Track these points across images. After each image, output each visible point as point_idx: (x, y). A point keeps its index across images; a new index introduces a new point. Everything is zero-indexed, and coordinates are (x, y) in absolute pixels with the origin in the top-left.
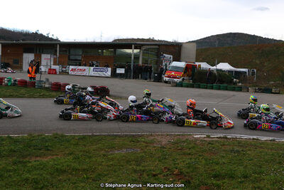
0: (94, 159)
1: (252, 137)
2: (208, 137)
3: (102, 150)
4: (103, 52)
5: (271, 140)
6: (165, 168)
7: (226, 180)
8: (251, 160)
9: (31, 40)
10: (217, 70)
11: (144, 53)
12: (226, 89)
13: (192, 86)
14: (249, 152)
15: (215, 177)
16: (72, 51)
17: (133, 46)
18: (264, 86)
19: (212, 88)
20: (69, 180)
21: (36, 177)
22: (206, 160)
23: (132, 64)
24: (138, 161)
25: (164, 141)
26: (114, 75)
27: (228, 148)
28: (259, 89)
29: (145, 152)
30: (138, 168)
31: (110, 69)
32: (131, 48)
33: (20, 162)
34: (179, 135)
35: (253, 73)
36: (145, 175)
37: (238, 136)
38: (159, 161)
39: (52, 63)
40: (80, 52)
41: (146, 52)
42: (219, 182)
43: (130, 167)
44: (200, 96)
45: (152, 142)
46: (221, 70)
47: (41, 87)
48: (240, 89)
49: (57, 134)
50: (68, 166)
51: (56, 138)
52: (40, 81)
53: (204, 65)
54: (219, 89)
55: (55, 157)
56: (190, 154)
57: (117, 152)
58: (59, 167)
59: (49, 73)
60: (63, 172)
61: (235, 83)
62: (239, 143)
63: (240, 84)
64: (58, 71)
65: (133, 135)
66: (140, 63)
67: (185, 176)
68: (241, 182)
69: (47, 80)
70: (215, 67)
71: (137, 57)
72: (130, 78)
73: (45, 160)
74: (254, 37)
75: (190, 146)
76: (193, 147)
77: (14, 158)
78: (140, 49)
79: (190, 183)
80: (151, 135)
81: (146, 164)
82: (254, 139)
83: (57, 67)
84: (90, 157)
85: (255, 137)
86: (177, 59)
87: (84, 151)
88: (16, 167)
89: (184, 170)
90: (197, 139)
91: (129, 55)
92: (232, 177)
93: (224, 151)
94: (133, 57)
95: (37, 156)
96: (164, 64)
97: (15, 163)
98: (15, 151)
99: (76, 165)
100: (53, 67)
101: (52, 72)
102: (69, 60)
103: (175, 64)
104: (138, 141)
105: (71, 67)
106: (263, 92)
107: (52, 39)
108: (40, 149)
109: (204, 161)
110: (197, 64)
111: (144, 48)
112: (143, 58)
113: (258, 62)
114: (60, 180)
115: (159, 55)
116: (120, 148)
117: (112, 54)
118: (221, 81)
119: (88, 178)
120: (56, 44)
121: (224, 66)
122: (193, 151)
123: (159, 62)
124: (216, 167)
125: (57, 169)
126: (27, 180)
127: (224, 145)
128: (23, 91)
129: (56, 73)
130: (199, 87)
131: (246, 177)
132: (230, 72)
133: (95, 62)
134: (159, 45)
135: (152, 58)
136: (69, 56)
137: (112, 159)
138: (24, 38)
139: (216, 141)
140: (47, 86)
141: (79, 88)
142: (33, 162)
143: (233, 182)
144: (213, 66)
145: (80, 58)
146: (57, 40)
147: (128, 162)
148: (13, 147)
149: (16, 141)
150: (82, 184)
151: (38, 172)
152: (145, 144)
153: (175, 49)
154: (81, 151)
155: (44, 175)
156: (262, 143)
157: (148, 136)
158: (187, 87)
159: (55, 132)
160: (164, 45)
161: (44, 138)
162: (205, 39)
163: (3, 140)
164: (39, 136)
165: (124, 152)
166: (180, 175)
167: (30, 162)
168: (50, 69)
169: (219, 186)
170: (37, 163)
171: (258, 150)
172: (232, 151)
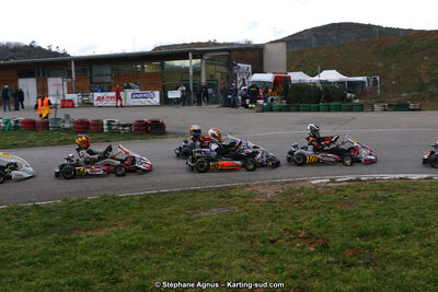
0: (175, 227)
1: (398, 176)
2: (333, 181)
3: (181, 212)
4: (143, 68)
5: (426, 179)
6: (285, 230)
7: (378, 239)
8: (408, 208)
9: (24, 57)
10: (322, 82)
11: (207, 64)
12: (339, 109)
13: (287, 109)
14: (400, 198)
15: (361, 235)
16: (96, 70)
17: (190, 55)
18: (395, 101)
19: (318, 110)
20: (148, 259)
21: (98, 258)
22: (341, 214)
23: (191, 83)
24: (243, 223)
25: (270, 192)
26: (165, 101)
27: (367, 194)
28: (390, 106)
29: (247, 210)
30: (245, 234)
31: (157, 93)
32: (188, 59)
33: (64, 240)
34: (289, 182)
35: (375, 82)
36: (258, 242)
37: (377, 176)
38: (273, 221)
39: (66, 90)
40: (107, 70)
41: (210, 62)
42: (369, 243)
43: (233, 233)
45: (251, 196)
46: (326, 82)
47: (58, 129)
48: (361, 108)
49: (106, 195)
50: (140, 239)
51: (106, 201)
52: (57, 120)
53: (297, 77)
54: (329, 110)
55: (115, 228)
56: (313, 208)
57: (203, 214)
58: (127, 242)
59: (63, 107)
60: (133, 248)
61: (350, 100)
62: (382, 185)
63: (358, 101)
64: (76, 102)
65: (220, 189)
66: (203, 80)
67: (317, 239)
68: (400, 240)
69: (67, 116)
70: (316, 78)
71: (197, 72)
72: (189, 104)
73: (101, 234)
74: (370, 27)
75: (311, 196)
76: (316, 198)
77: (55, 235)
78: (201, 57)
79: (327, 247)
80: (247, 186)
81: (253, 227)
82: (401, 178)
83: (75, 97)
84: (168, 225)
85: (402, 176)
86: (259, 69)
87: (155, 217)
88: (62, 248)
89: (315, 231)
90: (316, 186)
91: (185, 71)
92: (385, 234)
93: (364, 198)
94: (191, 71)
95: (87, 230)
96: (239, 79)
97: (58, 243)
98: (51, 225)
99: (150, 237)
100: (68, 97)
101: (67, 104)
102: (92, 83)
103: (257, 77)
104: (230, 197)
105: (97, 95)
106: (395, 110)
107: (56, 54)
108: (89, 220)
109: (338, 216)
110: (289, 74)
111: (206, 57)
112: (207, 73)
113: (380, 65)
114: (134, 260)
115: (230, 65)
116: (207, 208)
117: (158, 70)
118: (329, 99)
119: (174, 254)
120: (70, 61)
121: (331, 75)
123: (231, 77)
124: (360, 222)
125: (125, 245)
126: (86, 263)
127: (360, 191)
128: (32, 136)
129: (73, 106)
130: (298, 110)
131: (406, 232)
132: (339, 83)
133: (131, 84)
134: (229, 50)
135: (219, 70)
136: (91, 78)
137: (202, 225)
138: (11, 54)
139: (347, 186)
140: (67, 125)
141: (119, 125)
142: (85, 238)
143: (390, 240)
144: (313, 76)
145: (108, 79)
146: (65, 54)
147: (227, 226)
148: (45, 220)
149: (48, 211)
150: (171, 263)
151: (99, 251)
152: (242, 200)
153: (253, 55)
154: (150, 217)
155: (109, 255)
156: (415, 184)
157: (243, 187)
158: (280, 110)
159: (102, 193)
160: (236, 50)
161: (88, 203)
162: (294, 35)
163: (28, 210)
164: (79, 200)
165: (214, 212)
166: (309, 237)
167: (81, 239)
168: (64, 101)
169: (371, 249)
170: (91, 239)
171: (413, 193)
172: (375, 198)
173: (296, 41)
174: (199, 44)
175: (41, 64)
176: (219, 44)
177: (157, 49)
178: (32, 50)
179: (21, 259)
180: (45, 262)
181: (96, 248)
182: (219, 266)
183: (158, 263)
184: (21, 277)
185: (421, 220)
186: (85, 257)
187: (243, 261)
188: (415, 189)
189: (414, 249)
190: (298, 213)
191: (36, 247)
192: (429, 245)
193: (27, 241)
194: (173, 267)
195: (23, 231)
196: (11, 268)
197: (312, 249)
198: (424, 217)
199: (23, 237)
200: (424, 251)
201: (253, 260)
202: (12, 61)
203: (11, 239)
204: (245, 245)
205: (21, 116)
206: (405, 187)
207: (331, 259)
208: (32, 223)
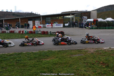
0: (67, 59)
2: (110, 48)
3: (68, 55)
4: (59, 18)
6: (97, 61)
9: (29, 16)
10: (107, 21)
11: (75, 17)
13: (97, 28)
16: (47, 18)
17: (71, 14)
19: (106, 29)
20: (60, 67)
23: (71, 22)
24: (85, 59)
25: (92, 51)
26: (64, 26)
29: (86, 55)
30: (85, 62)
31: (62, 24)
32: (70, 15)
33: (39, 61)
34: (97, 48)
36: (89, 64)
38: (93, 58)
40: (50, 18)
43: (82, 61)
44: (101, 32)
45: (87, 52)
46: (108, 21)
47: (38, 33)
50: (58, 62)
51: (49, 52)
52: (37, 31)
53: (100, 20)
54: (109, 29)
55: (51, 59)
56: (105, 55)
57: (74, 56)
58: (54, 62)
59: (39, 28)
60: (56, 64)
64: (42, 27)
65: (79, 49)
66: (74, 21)
67: (106, 64)
69: (40, 30)
70: (105, 20)
71: (73, 19)
72: (70, 27)
73: (48, 60)
76: (105, 53)
77: (37, 60)
78: (74, 15)
79: (108, 66)
80: (86, 49)
81: (88, 60)
83: (42, 25)
84: (65, 58)
86: (89, 18)
87: (62, 56)
88: (38, 63)
89: (105, 62)
90: (105, 49)
94: (71, 19)
95: (44, 59)
96: (84, 20)
97: (38, 62)
98: (36, 57)
99: (60, 61)
100: (40, 25)
101: (40, 27)
102: (46, 22)
103: (89, 20)
104: (81, 52)
105: (47, 25)
107: (37, 15)
108: (45, 56)
109: (112, 58)
111: (75, 15)
112: (75, 19)
114: (56, 67)
115: (81, 17)
116: (75, 54)
117: (63, 18)
118: (109, 26)
119: (67, 66)
120: (40, 16)
121: (110, 19)
123: (82, 20)
126: (44, 67)
128: (31, 35)
129: (41, 28)
130: (100, 29)
132: (112, 21)
133: (56, 22)
134: (81, 13)
135: (78, 18)
136: (46, 20)
137: (74, 59)
138: (27, 15)
140: (40, 33)
141: (52, 32)
142: (44, 61)
144: (104, 19)
145: (50, 21)
146: (39, 15)
147: (80, 59)
148: (35, 56)
149: (35, 54)
150: (66, 68)
151: (47, 64)
152: (84, 53)
153: (88, 14)
154: (60, 56)
155: (50, 65)
157: (85, 49)
158: (95, 29)
159: (48, 50)
160: (83, 13)
161: (45, 52)
162: (99, 8)
163: (30, 53)
164: (43, 51)
165: (77, 56)
166: (103, 63)
167: (43, 61)
168: (39, 26)
170: (46, 61)
173: (100, 10)
174: (73, 11)
175: (34, 17)
176: (78, 11)
177: (62, 13)
178: (32, 14)
179: (29, 65)
180: (34, 66)
181: (47, 63)
182: (79, 70)
183: (62, 68)
184: (29, 70)
186: (44, 66)
187: (85, 69)
190: (100, 57)
191: (32, 62)
193: (30, 61)
194: (66, 69)
195: (29, 58)
196: (26, 67)
197: (104, 67)
199: (29, 60)
201: (88, 69)
202: (27, 17)
203: (26, 60)
204: (85, 65)
205: (29, 30)
207: (110, 70)
208: (31, 57)
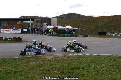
0: (22, 67)
2: (67, 55)
3: (24, 63)
4: (16, 22)
5: (90, 55)
6: (53, 68)
7: (76, 70)
8: (85, 62)
11: (35, 22)
12: (71, 36)
14: (83, 59)
15: (72, 69)
16: (2, 22)
17: (30, 20)
18: (85, 34)
19: (65, 36)
20: (14, 76)
22: (68, 63)
24: (41, 66)
25: (50, 58)
27: (75, 59)
28: (83, 36)
29: (43, 63)
30: (42, 69)
32: (29, 20)
34: (55, 55)
35: (80, 30)
36: (45, 71)
37: (78, 54)
38: (50, 65)
40: (6, 22)
41: (36, 22)
43: (38, 69)
44: (60, 39)
45: (45, 59)
48: (76, 36)
49: (2, 58)
50: (12, 70)
51: (2, 60)
53: (60, 27)
54: (68, 36)
55: (4, 68)
56: (61, 62)
57: (31, 63)
58: (8, 71)
60: (10, 73)
61: (73, 34)
62: (79, 56)
63: (75, 34)
65: (36, 57)
66: (34, 27)
67: (61, 70)
68: (82, 70)
70: (65, 28)
71: (32, 25)
73: (0, 69)
75: (60, 59)
76: (62, 59)
78: (33, 20)
79: (63, 72)
81: (44, 67)
82: (84, 55)
84: (20, 67)
86: (49, 24)
87: (17, 64)
89: (61, 68)
90: (62, 56)
91: (29, 24)
92: (78, 69)
93: (74, 60)
94: (30, 24)
96: (44, 27)
99: (15, 70)
102: (1, 26)
103: (49, 27)
104: (39, 59)
105: (2, 29)
106: (85, 37)
109: (67, 64)
110: (58, 26)
111: (35, 20)
112: (35, 25)
113: (82, 25)
114: (9, 76)
115: (41, 23)
116: (32, 62)
117: (21, 23)
119: (22, 75)
121: (69, 27)
122: (62, 61)
123: (42, 26)
124: (72, 66)
127: (73, 58)
130: (60, 36)
131: (84, 68)
133: (13, 27)
134: (41, 19)
135: (38, 24)
137: (30, 66)
139: (70, 57)
141: (8, 38)
143: (79, 70)
144: (64, 27)
145: (6, 25)
147: (37, 67)
152: (42, 60)
153: (48, 21)
154: (15, 64)
155: (2, 75)
156: (87, 56)
158: (55, 36)
160: (43, 19)
165: (34, 63)
166: (59, 70)
169: (74, 72)
171: (86, 58)
172: (77, 59)
173: (60, 17)
174: (33, 17)
176: (39, 17)
177: (21, 17)
182: (34, 78)
183: (16, 77)
185: (87, 65)
187: (40, 76)
188: (87, 57)
189: (85, 72)
190: (56, 63)
192: (89, 71)
194: (21, 78)
197: (59, 73)
198: (88, 64)
200: (87, 73)
201: (43, 76)
204: (41, 72)
206: (85, 57)
207: (64, 75)
